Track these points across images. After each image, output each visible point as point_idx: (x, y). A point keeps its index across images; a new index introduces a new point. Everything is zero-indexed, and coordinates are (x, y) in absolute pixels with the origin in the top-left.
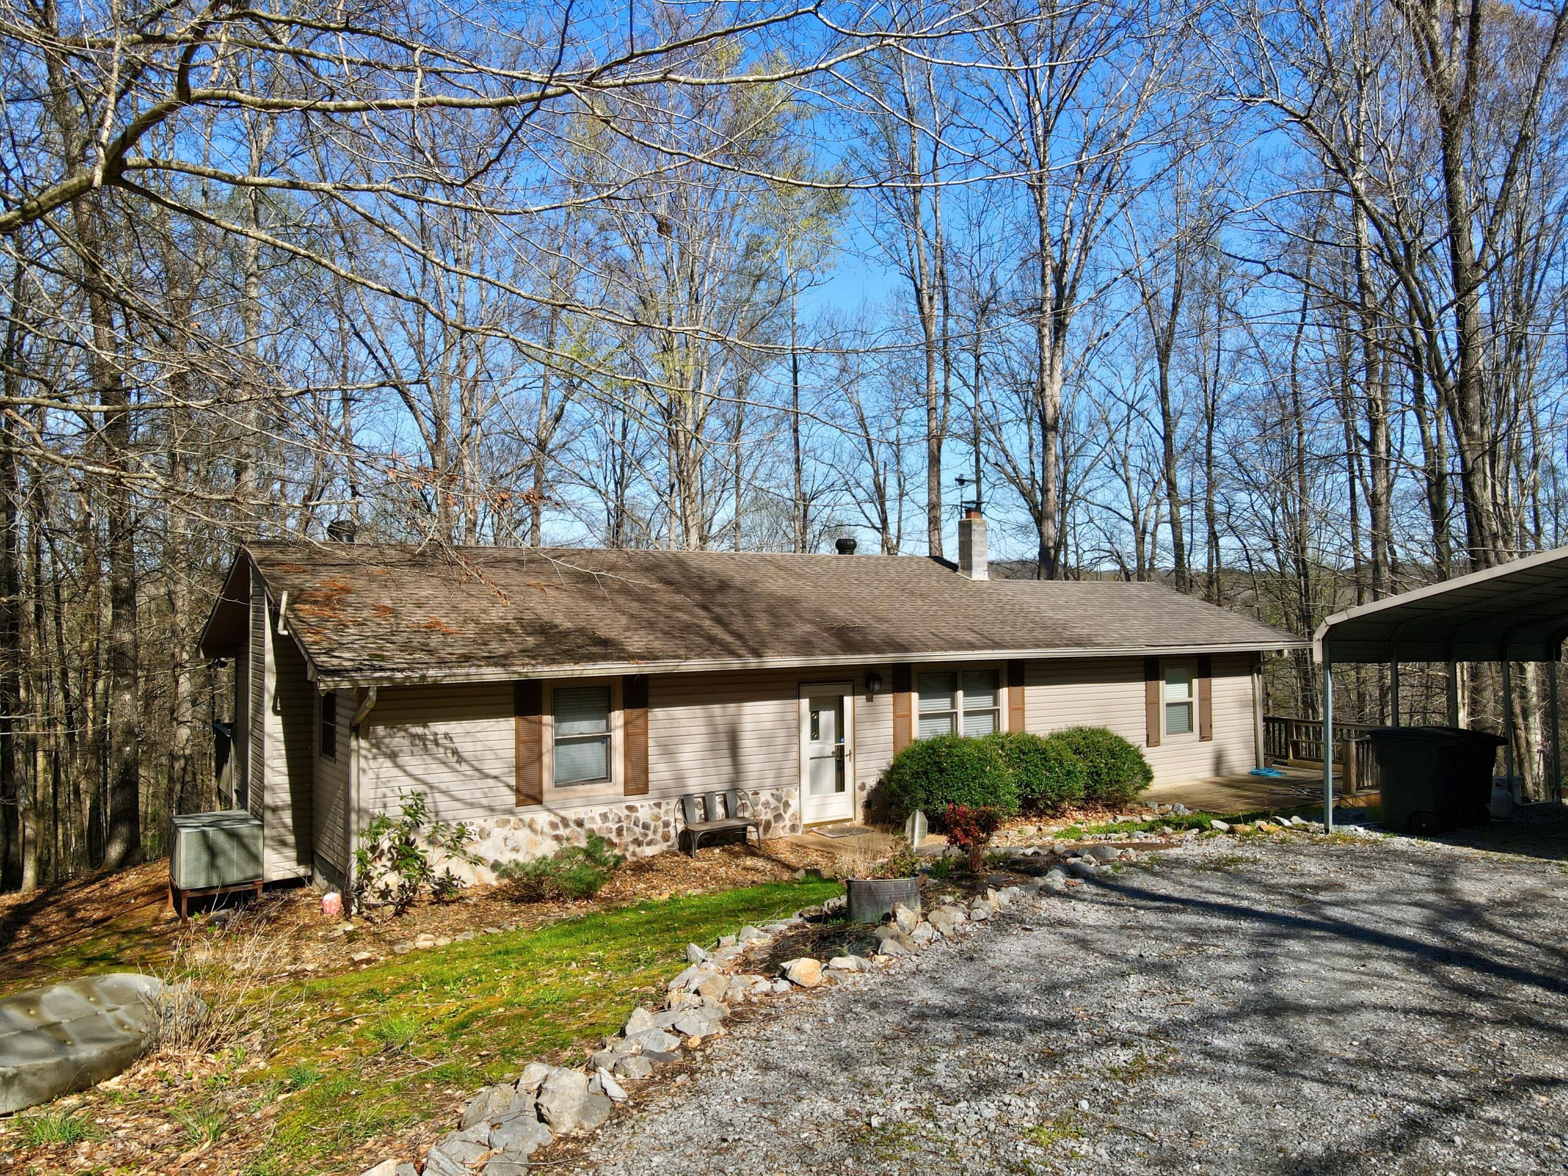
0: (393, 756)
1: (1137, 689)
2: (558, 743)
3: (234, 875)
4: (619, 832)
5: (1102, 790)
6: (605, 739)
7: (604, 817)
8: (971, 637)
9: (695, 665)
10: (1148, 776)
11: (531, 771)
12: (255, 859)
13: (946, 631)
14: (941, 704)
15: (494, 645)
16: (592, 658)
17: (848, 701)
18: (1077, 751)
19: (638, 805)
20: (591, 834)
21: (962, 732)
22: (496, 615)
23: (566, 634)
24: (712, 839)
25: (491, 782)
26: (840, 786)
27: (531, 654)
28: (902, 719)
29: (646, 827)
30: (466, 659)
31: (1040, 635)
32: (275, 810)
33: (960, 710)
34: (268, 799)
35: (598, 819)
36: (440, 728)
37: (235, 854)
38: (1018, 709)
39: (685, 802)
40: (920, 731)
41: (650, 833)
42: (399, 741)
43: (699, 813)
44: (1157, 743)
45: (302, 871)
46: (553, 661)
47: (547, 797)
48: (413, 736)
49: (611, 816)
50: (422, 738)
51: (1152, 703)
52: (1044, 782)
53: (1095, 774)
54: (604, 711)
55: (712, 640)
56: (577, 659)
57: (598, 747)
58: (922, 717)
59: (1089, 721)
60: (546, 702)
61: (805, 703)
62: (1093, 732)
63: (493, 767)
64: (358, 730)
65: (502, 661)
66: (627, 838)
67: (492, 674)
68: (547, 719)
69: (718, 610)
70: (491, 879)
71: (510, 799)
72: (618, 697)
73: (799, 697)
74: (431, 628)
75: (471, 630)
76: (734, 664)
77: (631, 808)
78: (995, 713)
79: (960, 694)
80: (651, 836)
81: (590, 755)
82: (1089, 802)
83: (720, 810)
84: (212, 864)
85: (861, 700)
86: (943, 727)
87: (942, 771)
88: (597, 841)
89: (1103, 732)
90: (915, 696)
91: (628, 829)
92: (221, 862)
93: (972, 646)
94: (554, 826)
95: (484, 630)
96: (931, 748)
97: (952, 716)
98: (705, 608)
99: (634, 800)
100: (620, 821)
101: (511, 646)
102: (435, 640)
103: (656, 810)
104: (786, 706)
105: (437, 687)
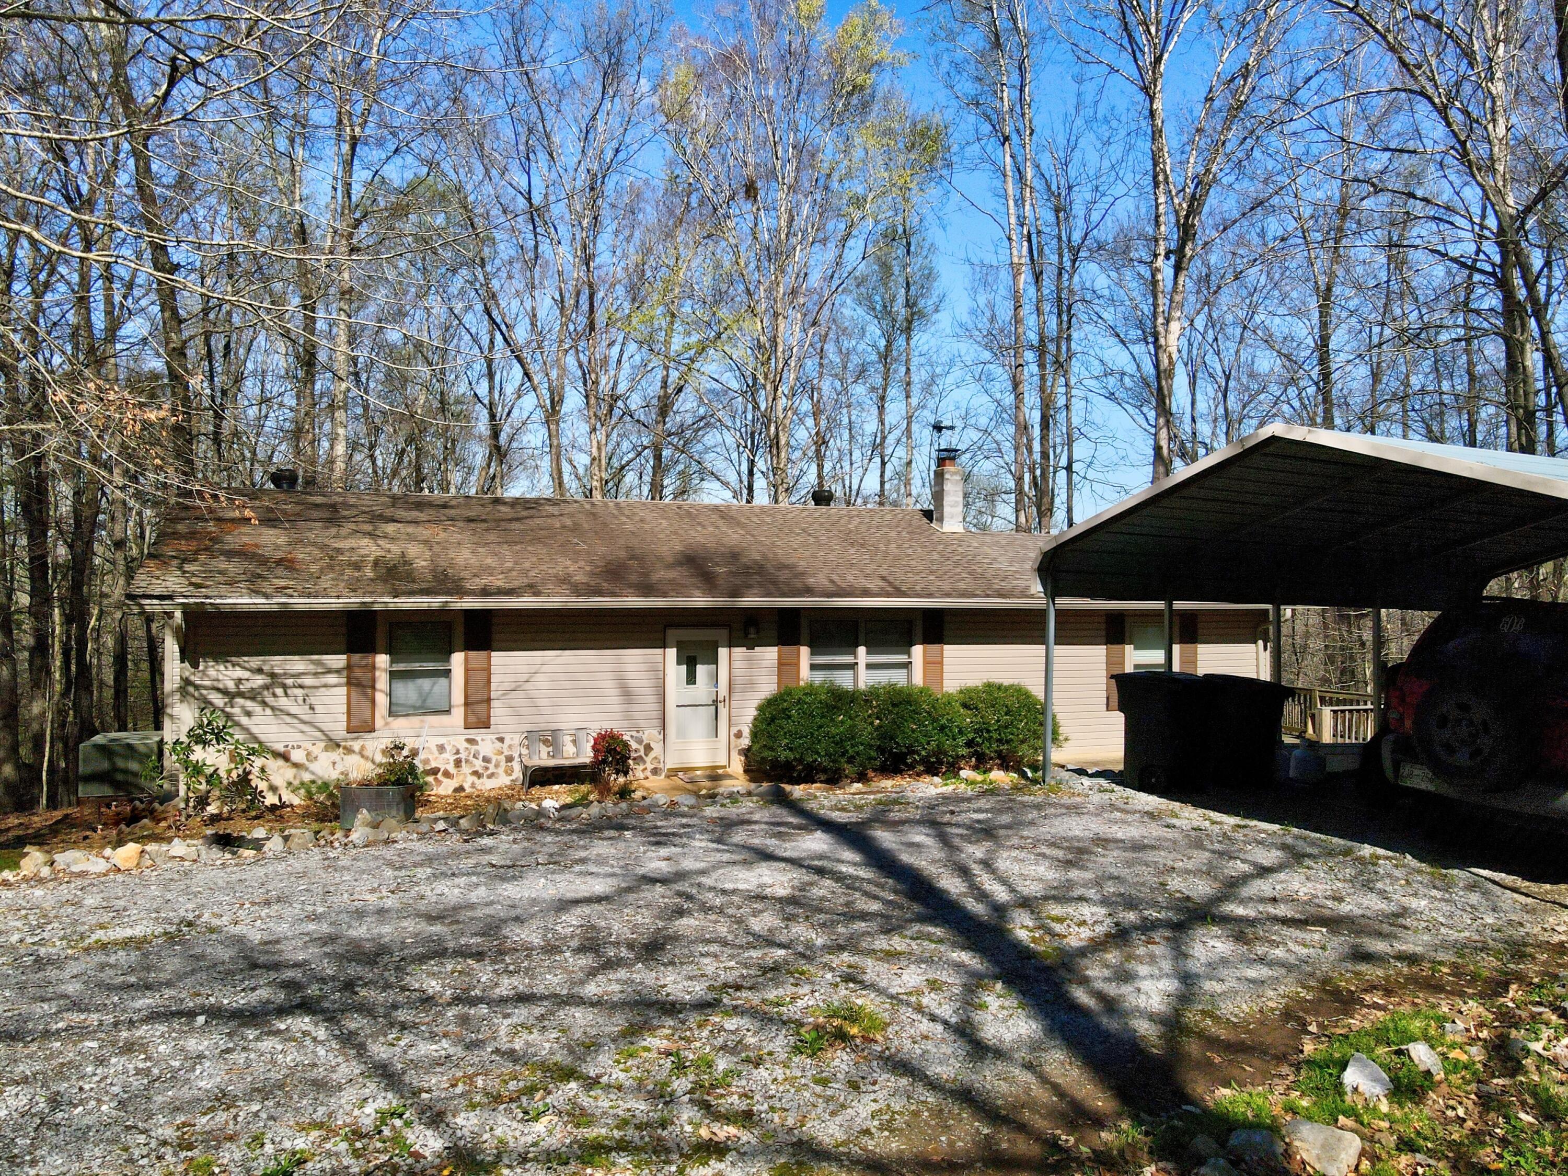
1: (1097, 650)
2: (394, 674)
4: (457, 763)
6: (446, 673)
7: (441, 748)
8: (874, 585)
14: (838, 656)
16: (417, 593)
17: (724, 652)
19: (478, 738)
20: (426, 764)
21: (863, 684)
26: (714, 733)
28: (786, 667)
29: (486, 760)
31: (963, 585)
33: (861, 663)
35: (435, 749)
38: (934, 666)
39: (530, 738)
41: (491, 766)
47: (379, 726)
49: (448, 748)
57: (441, 682)
58: (813, 668)
60: (381, 638)
66: (466, 769)
68: (381, 654)
71: (341, 725)
72: (459, 633)
73: (664, 646)
75: (317, 566)
77: (471, 741)
78: (906, 667)
80: (492, 769)
85: (739, 652)
86: (842, 678)
90: (805, 651)
91: (467, 761)
95: (333, 565)
97: (854, 667)
99: (473, 733)
100: (458, 752)
101: (343, 578)
103: (499, 744)
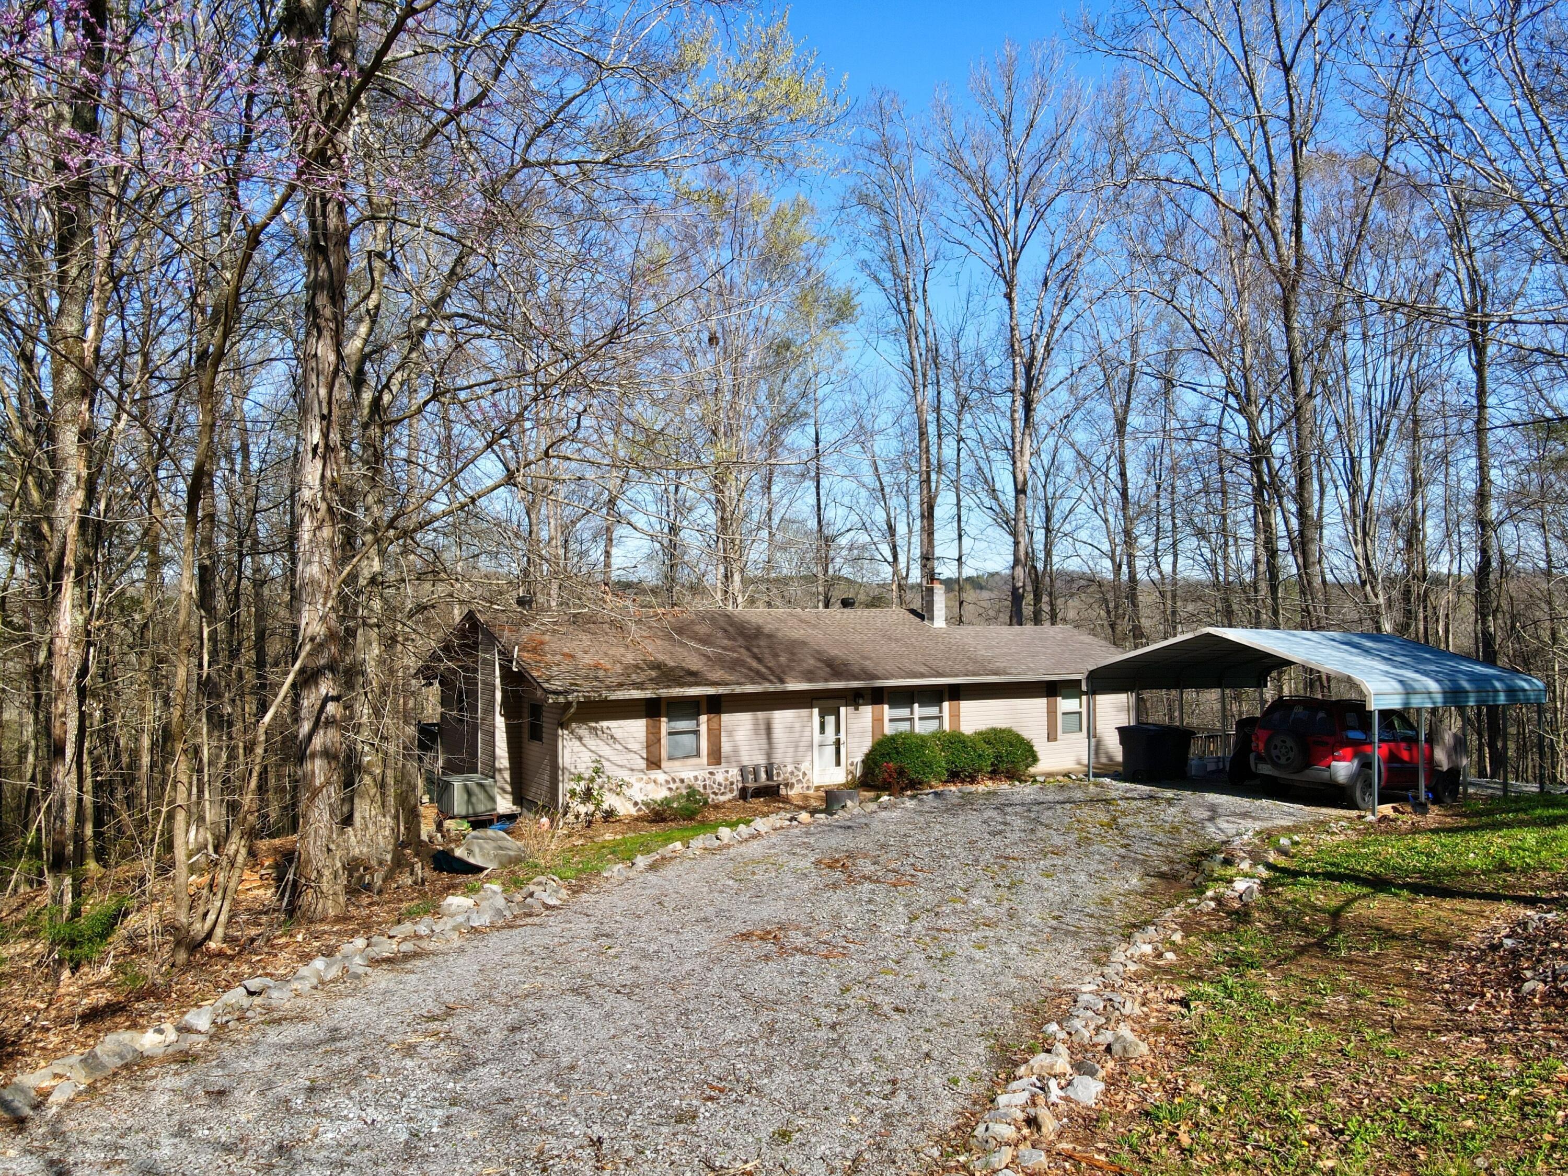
0: (580, 739)
1: (1042, 703)
2: (670, 734)
3: (481, 808)
4: (705, 787)
5: (1003, 767)
6: (696, 733)
7: (696, 778)
8: (923, 669)
9: (750, 688)
10: (1035, 759)
11: (656, 747)
12: (492, 799)
13: (909, 666)
14: (904, 712)
15: (634, 676)
16: (690, 685)
17: (843, 710)
18: (989, 743)
19: (715, 771)
20: (689, 787)
21: (917, 730)
22: (630, 658)
23: (672, 669)
24: (760, 792)
25: (632, 755)
26: (838, 763)
27: (656, 681)
28: (878, 721)
29: (720, 784)
30: (621, 685)
31: (970, 668)
32: (500, 770)
33: (916, 717)
34: (497, 765)
35: (693, 779)
36: (605, 724)
37: (482, 796)
38: (955, 716)
39: (743, 770)
40: (889, 729)
41: (722, 788)
42: (583, 731)
43: (751, 777)
44: (1055, 739)
45: (515, 809)
46: (669, 687)
47: (664, 764)
48: (591, 728)
49: (700, 778)
50: (595, 729)
51: (1052, 712)
52: (963, 760)
53: (998, 757)
54: (695, 715)
55: (758, 672)
56: (682, 685)
57: (692, 737)
58: (891, 720)
59: (1001, 724)
60: (663, 709)
61: (816, 711)
62: (1002, 731)
63: (634, 746)
64: (563, 726)
65: (640, 686)
66: (709, 790)
67: (636, 694)
68: (664, 719)
69: (755, 650)
70: (633, 811)
71: (643, 764)
72: (704, 706)
73: (812, 707)
74: (597, 667)
75: (619, 669)
76: (770, 688)
77: (711, 773)
78: (940, 718)
79: (916, 706)
80: (723, 790)
81: (688, 740)
82: (994, 774)
83: (763, 776)
84: (469, 801)
85: (851, 709)
86: (904, 727)
87: (898, 753)
88: (692, 793)
89: (1009, 731)
90: (886, 707)
91: (710, 786)
92: (474, 800)
93: (923, 676)
94: (667, 782)
95: (627, 668)
96: (892, 739)
97: (911, 720)
98: (748, 649)
99: (713, 769)
100: (705, 780)
101: (642, 677)
102: (601, 673)
103: (726, 775)
104: (804, 712)
105: (606, 701)
